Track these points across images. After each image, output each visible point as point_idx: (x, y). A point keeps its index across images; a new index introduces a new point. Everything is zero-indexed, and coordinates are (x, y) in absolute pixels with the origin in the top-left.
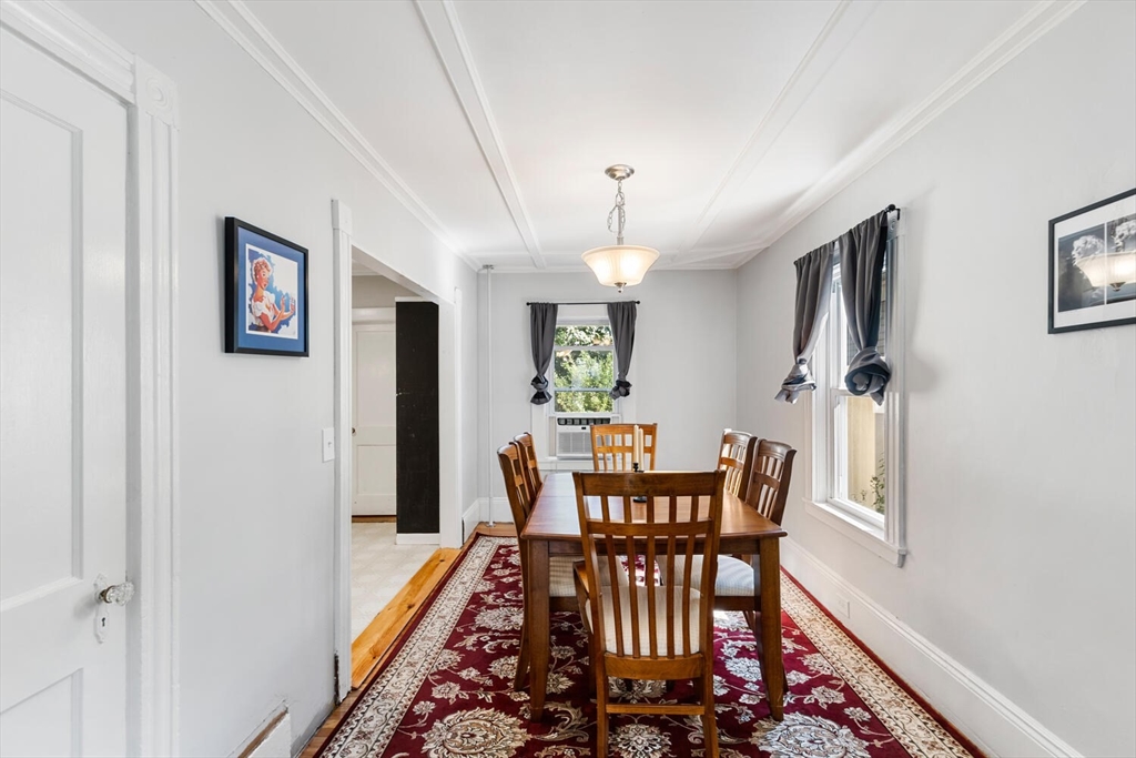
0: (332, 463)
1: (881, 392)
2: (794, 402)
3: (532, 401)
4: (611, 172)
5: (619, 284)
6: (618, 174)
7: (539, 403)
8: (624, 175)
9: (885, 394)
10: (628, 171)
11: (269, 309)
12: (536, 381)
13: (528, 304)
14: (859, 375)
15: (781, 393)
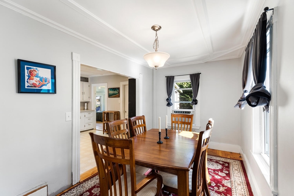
0: (71, 121)
1: (268, 106)
2: (243, 108)
3: (167, 105)
4: (153, 28)
5: (156, 66)
6: (156, 28)
7: (168, 106)
8: (158, 29)
9: (269, 106)
10: (159, 27)
11: (37, 82)
12: (167, 100)
13: (166, 77)
14: (251, 97)
15: (237, 105)
